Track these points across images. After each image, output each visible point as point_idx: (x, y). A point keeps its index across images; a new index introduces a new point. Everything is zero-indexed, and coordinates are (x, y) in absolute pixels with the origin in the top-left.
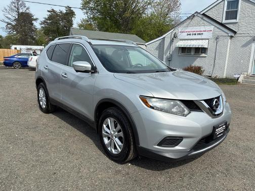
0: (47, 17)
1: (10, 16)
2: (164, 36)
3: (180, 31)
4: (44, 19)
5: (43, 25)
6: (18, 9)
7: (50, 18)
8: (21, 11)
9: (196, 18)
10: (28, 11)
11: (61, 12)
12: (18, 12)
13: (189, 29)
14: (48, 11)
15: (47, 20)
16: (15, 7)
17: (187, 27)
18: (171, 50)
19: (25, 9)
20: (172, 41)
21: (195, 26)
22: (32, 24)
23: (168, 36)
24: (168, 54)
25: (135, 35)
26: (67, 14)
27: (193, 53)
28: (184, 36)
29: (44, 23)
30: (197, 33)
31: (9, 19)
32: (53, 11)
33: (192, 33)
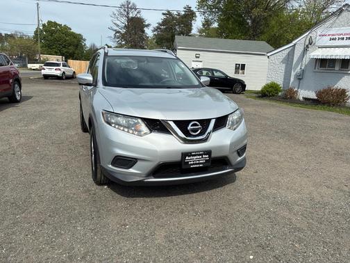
0: (161, 21)
1: (118, 23)
2: (294, 42)
3: (319, 33)
4: (157, 25)
5: (156, 33)
6: (128, 13)
7: (165, 22)
8: (131, 15)
9: (344, 14)
10: (138, 16)
11: (179, 15)
12: (128, 17)
13: (333, 31)
14: (164, 14)
15: (161, 25)
16: (125, 10)
17: (331, 27)
18: (303, 63)
19: (136, 13)
20: (306, 49)
21: (343, 26)
22: (143, 32)
23: (300, 42)
24: (298, 70)
25: (264, 42)
26: (185, 16)
27: (337, 68)
28: (325, 41)
29: (157, 30)
30: (345, 37)
31: (118, 26)
32: (169, 13)
33: (337, 37)
